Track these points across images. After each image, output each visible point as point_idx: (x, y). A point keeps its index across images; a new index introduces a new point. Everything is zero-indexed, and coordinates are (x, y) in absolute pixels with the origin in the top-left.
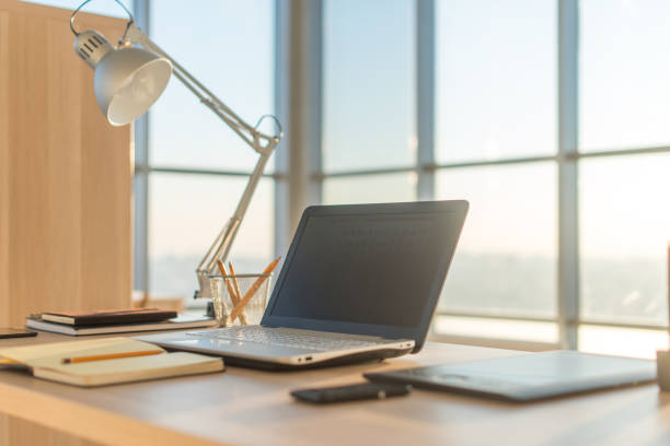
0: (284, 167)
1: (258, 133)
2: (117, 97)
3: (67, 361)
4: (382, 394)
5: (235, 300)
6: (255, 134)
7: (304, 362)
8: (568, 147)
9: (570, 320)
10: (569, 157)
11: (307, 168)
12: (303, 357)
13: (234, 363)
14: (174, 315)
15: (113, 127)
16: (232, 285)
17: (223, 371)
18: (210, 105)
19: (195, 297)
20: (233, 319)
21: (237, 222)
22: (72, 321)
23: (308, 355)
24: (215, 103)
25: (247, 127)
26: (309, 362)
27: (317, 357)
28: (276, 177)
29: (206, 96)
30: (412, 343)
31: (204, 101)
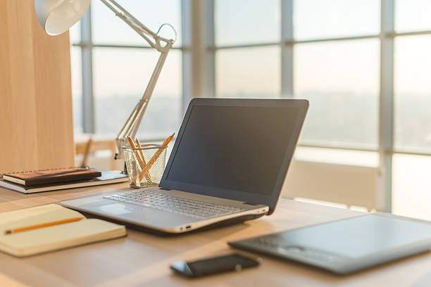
0: (188, 42)
1: (159, 37)
2: (52, 14)
3: (9, 232)
4: (238, 267)
5: (142, 164)
6: (157, 38)
7: (185, 230)
8: (388, 29)
9: (387, 150)
10: (388, 35)
11: (204, 43)
12: (184, 226)
13: (134, 228)
14: (99, 174)
15: (50, 36)
16: (140, 155)
17: (126, 236)
18: (123, 18)
19: (116, 159)
20: (141, 178)
21: (145, 104)
22: (23, 182)
23: (188, 225)
24: (126, 16)
25: (150, 33)
26: (189, 230)
27: (195, 226)
28: (183, 49)
29: (120, 11)
30: (267, 209)
31: (118, 14)
